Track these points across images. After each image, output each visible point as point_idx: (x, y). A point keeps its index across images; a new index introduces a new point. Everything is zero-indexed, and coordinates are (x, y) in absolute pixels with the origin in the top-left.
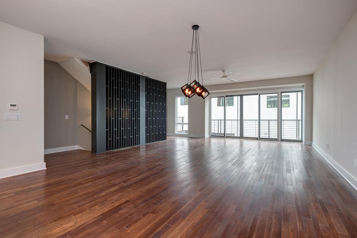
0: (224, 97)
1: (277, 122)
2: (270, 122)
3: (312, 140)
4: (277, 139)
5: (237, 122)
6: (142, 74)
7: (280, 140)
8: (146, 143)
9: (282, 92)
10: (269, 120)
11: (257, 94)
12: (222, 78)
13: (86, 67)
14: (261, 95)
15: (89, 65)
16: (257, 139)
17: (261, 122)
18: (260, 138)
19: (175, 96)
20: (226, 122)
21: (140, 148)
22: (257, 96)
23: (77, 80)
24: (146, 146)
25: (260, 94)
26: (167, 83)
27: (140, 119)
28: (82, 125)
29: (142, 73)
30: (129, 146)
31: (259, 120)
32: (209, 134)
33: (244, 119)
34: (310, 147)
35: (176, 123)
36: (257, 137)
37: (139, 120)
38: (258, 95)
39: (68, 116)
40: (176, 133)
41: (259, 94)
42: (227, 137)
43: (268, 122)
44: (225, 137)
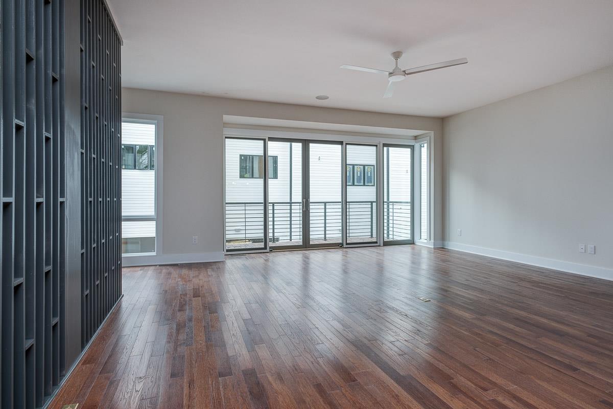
3: (442, 239)
4: (376, 242)
5: (289, 207)
7: (382, 243)
18: (347, 244)
42: (272, 250)
44: (268, 250)
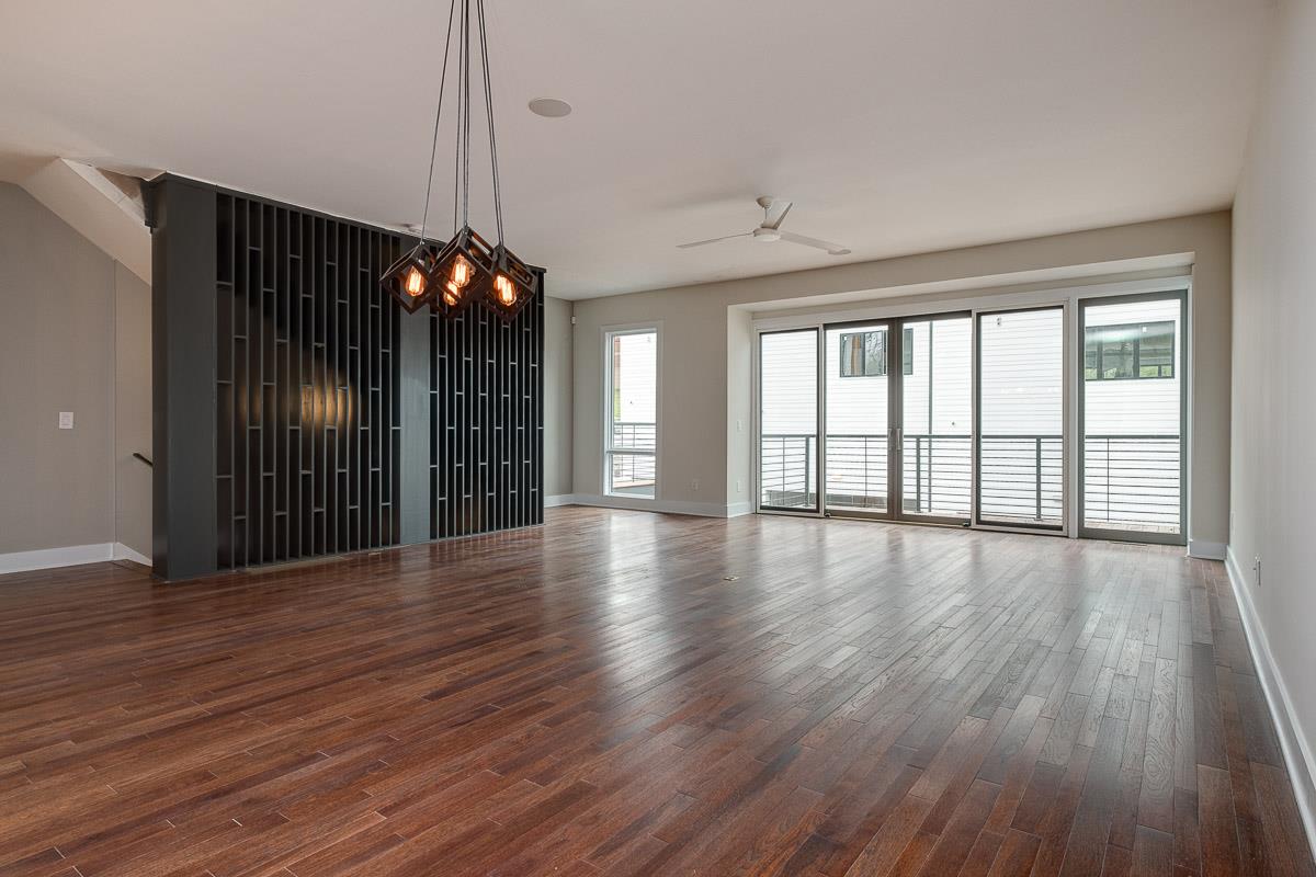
0: (817, 329)
1: (1060, 447)
2: (1043, 447)
3: (1227, 541)
4: (1060, 528)
6: (406, 231)
7: (1074, 532)
8: (433, 536)
9: (1083, 303)
10: (1038, 438)
11: (967, 313)
12: (756, 233)
13: (127, 199)
14: (983, 318)
15: (139, 191)
16: (965, 525)
17: (983, 446)
18: (979, 522)
19: (602, 328)
20: (828, 444)
21: (399, 559)
22: (967, 323)
23: (116, 261)
24: (433, 548)
25: (979, 315)
26: (545, 271)
27: (402, 428)
28: (137, 456)
29: (407, 226)
30: (342, 549)
31: (978, 437)
32: (750, 499)
33: (905, 433)
34: (1214, 569)
35: (606, 449)
36: (968, 517)
37: (396, 433)
38: (970, 319)
39: (71, 414)
40: (607, 492)
41: (974, 314)
42: (829, 515)
43: (1034, 446)
44: (822, 514)
